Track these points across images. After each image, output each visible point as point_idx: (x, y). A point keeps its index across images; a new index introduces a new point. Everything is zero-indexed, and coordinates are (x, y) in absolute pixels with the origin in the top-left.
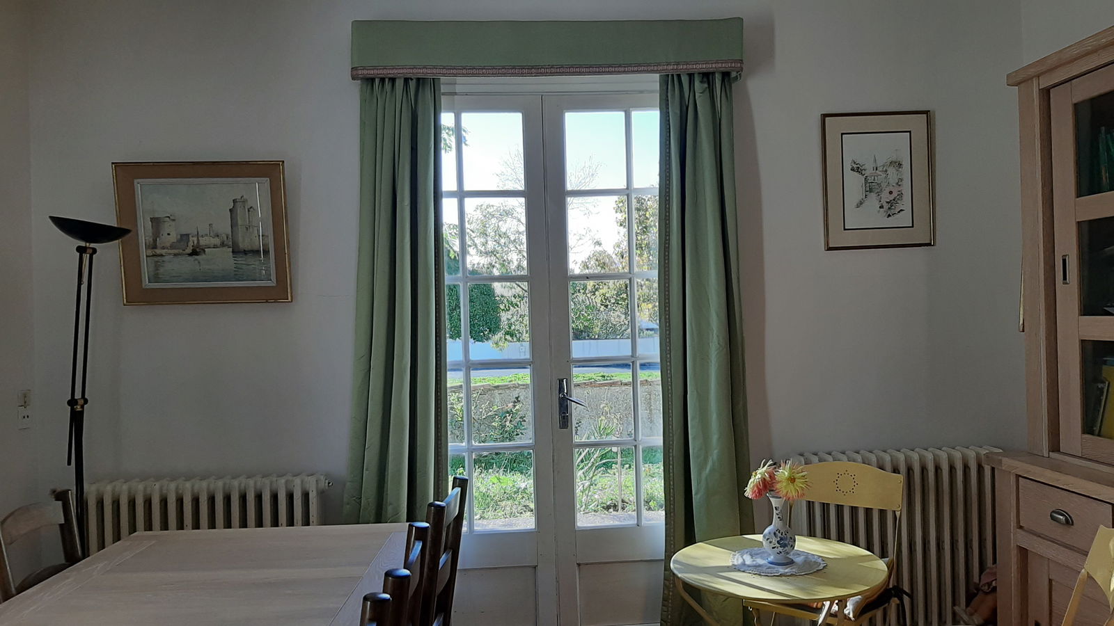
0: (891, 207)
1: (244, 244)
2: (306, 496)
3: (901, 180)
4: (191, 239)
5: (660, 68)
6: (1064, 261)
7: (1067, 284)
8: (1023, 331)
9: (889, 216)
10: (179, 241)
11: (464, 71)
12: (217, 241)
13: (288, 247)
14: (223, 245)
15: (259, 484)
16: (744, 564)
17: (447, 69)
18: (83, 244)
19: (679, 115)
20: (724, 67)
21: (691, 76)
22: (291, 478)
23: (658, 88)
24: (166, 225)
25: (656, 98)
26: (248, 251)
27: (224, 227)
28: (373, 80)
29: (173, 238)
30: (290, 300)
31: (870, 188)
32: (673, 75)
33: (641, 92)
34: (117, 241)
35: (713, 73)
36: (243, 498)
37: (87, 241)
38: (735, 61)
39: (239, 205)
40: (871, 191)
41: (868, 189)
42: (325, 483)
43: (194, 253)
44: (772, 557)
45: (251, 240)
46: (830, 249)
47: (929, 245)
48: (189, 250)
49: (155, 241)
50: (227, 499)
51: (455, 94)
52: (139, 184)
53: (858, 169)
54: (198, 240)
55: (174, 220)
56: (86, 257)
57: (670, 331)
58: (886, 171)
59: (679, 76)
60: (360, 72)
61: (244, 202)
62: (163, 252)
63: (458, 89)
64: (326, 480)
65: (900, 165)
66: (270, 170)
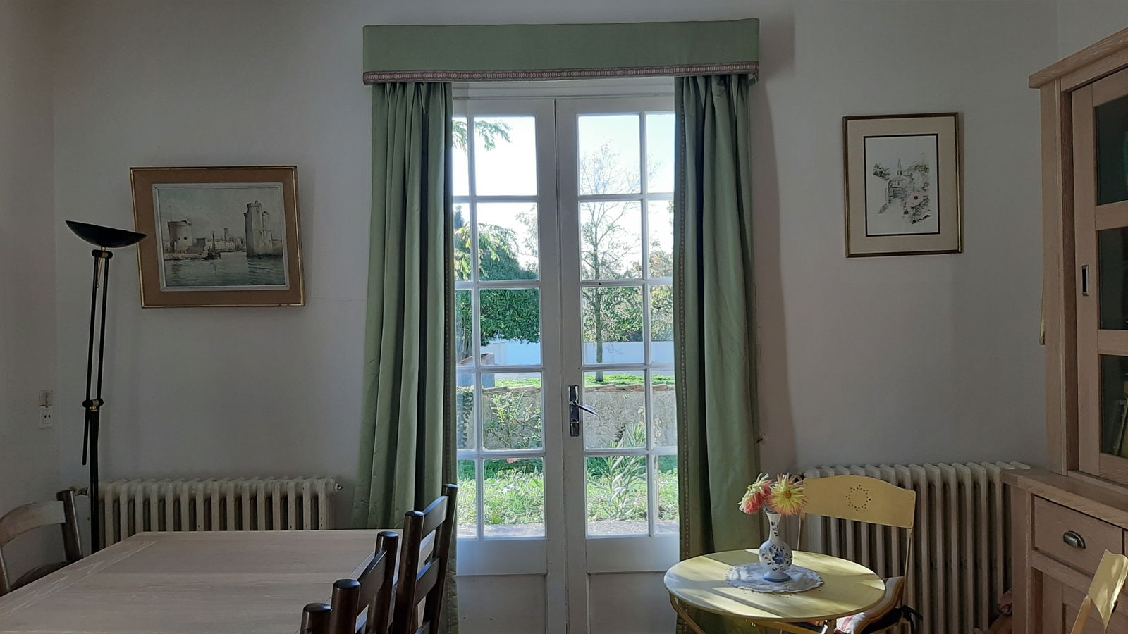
0: (916, 213)
1: (259, 248)
2: (315, 499)
3: (927, 184)
4: (207, 243)
5: (673, 70)
6: (1084, 271)
7: (1086, 295)
8: (1044, 344)
9: (914, 222)
10: (195, 245)
11: (475, 76)
12: (232, 245)
13: (301, 251)
14: (237, 249)
15: (269, 486)
16: (739, 579)
17: (457, 74)
18: (98, 248)
19: (695, 118)
20: (740, 69)
21: (707, 79)
22: (301, 481)
23: (674, 90)
24: (183, 229)
25: (672, 100)
26: (262, 255)
27: (239, 231)
28: (384, 85)
29: (190, 242)
30: (302, 304)
31: (894, 193)
32: (688, 78)
33: (656, 95)
34: (135, 244)
35: (729, 76)
36: (254, 500)
37: (102, 245)
38: (751, 63)
39: (253, 209)
40: (895, 196)
41: (892, 194)
42: (335, 485)
43: (210, 257)
44: (768, 573)
45: (265, 244)
46: (851, 256)
47: (956, 252)
48: (205, 254)
49: (172, 245)
50: (238, 500)
51: (468, 98)
52: (156, 188)
53: (881, 174)
54: (214, 244)
55: (190, 224)
56: (102, 261)
57: (684, 339)
58: (911, 175)
59: (694, 78)
60: (371, 77)
61: (258, 206)
62: (180, 256)
63: (471, 93)
64: (336, 483)
65: (926, 169)
66: (283, 175)
